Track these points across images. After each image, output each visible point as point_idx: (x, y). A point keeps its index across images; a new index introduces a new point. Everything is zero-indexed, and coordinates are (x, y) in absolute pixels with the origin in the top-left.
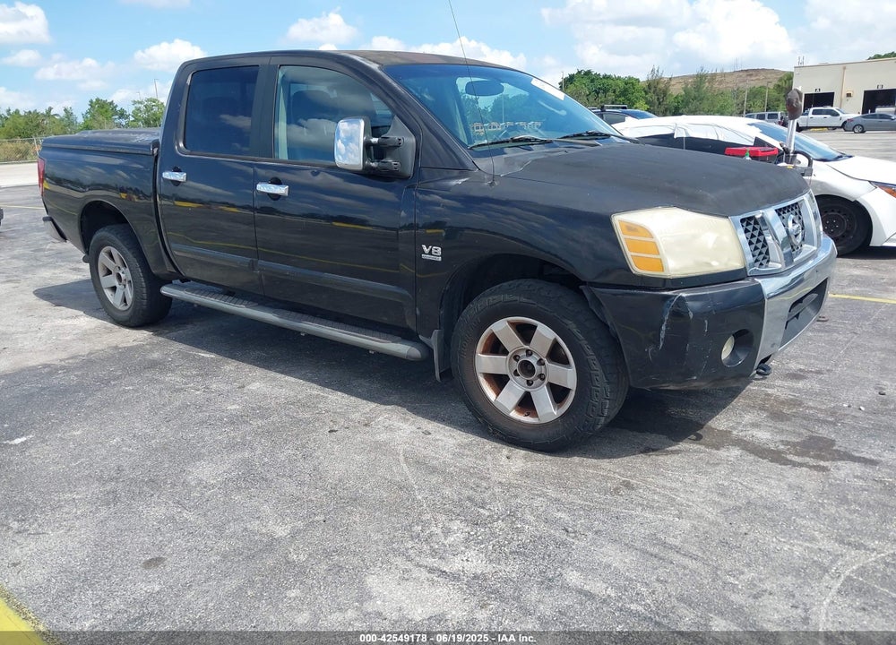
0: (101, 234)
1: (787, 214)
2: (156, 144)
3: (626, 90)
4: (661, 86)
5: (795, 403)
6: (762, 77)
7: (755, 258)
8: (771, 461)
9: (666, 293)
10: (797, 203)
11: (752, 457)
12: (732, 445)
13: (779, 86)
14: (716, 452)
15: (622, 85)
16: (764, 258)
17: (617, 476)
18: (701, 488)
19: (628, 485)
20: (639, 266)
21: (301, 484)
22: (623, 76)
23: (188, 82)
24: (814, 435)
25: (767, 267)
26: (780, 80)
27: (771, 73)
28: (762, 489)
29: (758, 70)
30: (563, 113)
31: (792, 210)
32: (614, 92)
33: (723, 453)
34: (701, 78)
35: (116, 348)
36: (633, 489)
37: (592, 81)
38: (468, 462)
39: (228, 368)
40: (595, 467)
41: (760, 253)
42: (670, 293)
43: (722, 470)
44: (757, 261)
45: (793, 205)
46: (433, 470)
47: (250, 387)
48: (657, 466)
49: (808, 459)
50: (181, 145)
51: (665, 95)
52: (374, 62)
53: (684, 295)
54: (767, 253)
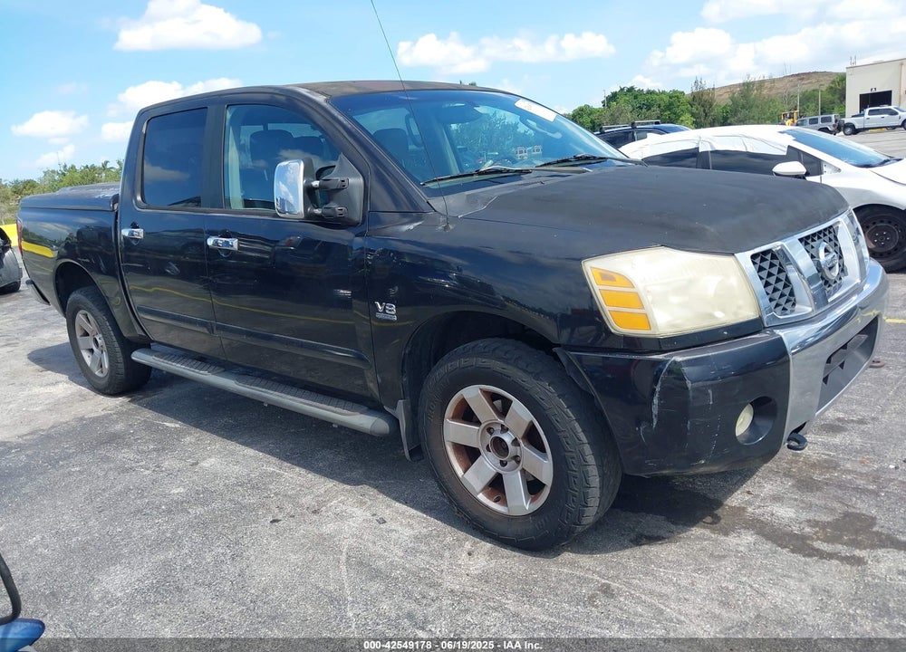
0: (75, 296)
1: (818, 242)
2: (116, 199)
3: (671, 104)
4: (705, 97)
5: (830, 465)
6: (814, 81)
7: (774, 303)
8: (793, 551)
9: (655, 357)
10: (831, 227)
11: (768, 546)
12: (745, 528)
13: (831, 88)
14: (722, 538)
15: (666, 99)
16: (788, 301)
17: (596, 577)
18: (698, 594)
19: (607, 591)
20: (620, 323)
21: (218, 596)
22: (667, 90)
23: (144, 131)
24: (850, 510)
25: (792, 312)
26: (833, 82)
27: (823, 76)
28: (777, 595)
29: (809, 73)
30: (558, 136)
31: (825, 235)
32: (659, 107)
33: (732, 540)
34: (747, 86)
35: (82, 419)
36: (612, 596)
37: (636, 97)
38: (420, 561)
39: (188, 439)
40: (572, 564)
41: (782, 295)
42: (660, 357)
43: (729, 566)
44: (777, 305)
45: (825, 230)
46: (376, 574)
47: (205, 464)
48: (648, 561)
49: (839, 547)
50: (139, 198)
51: (711, 106)
52: (323, 94)
53: (679, 359)
54: (792, 294)
